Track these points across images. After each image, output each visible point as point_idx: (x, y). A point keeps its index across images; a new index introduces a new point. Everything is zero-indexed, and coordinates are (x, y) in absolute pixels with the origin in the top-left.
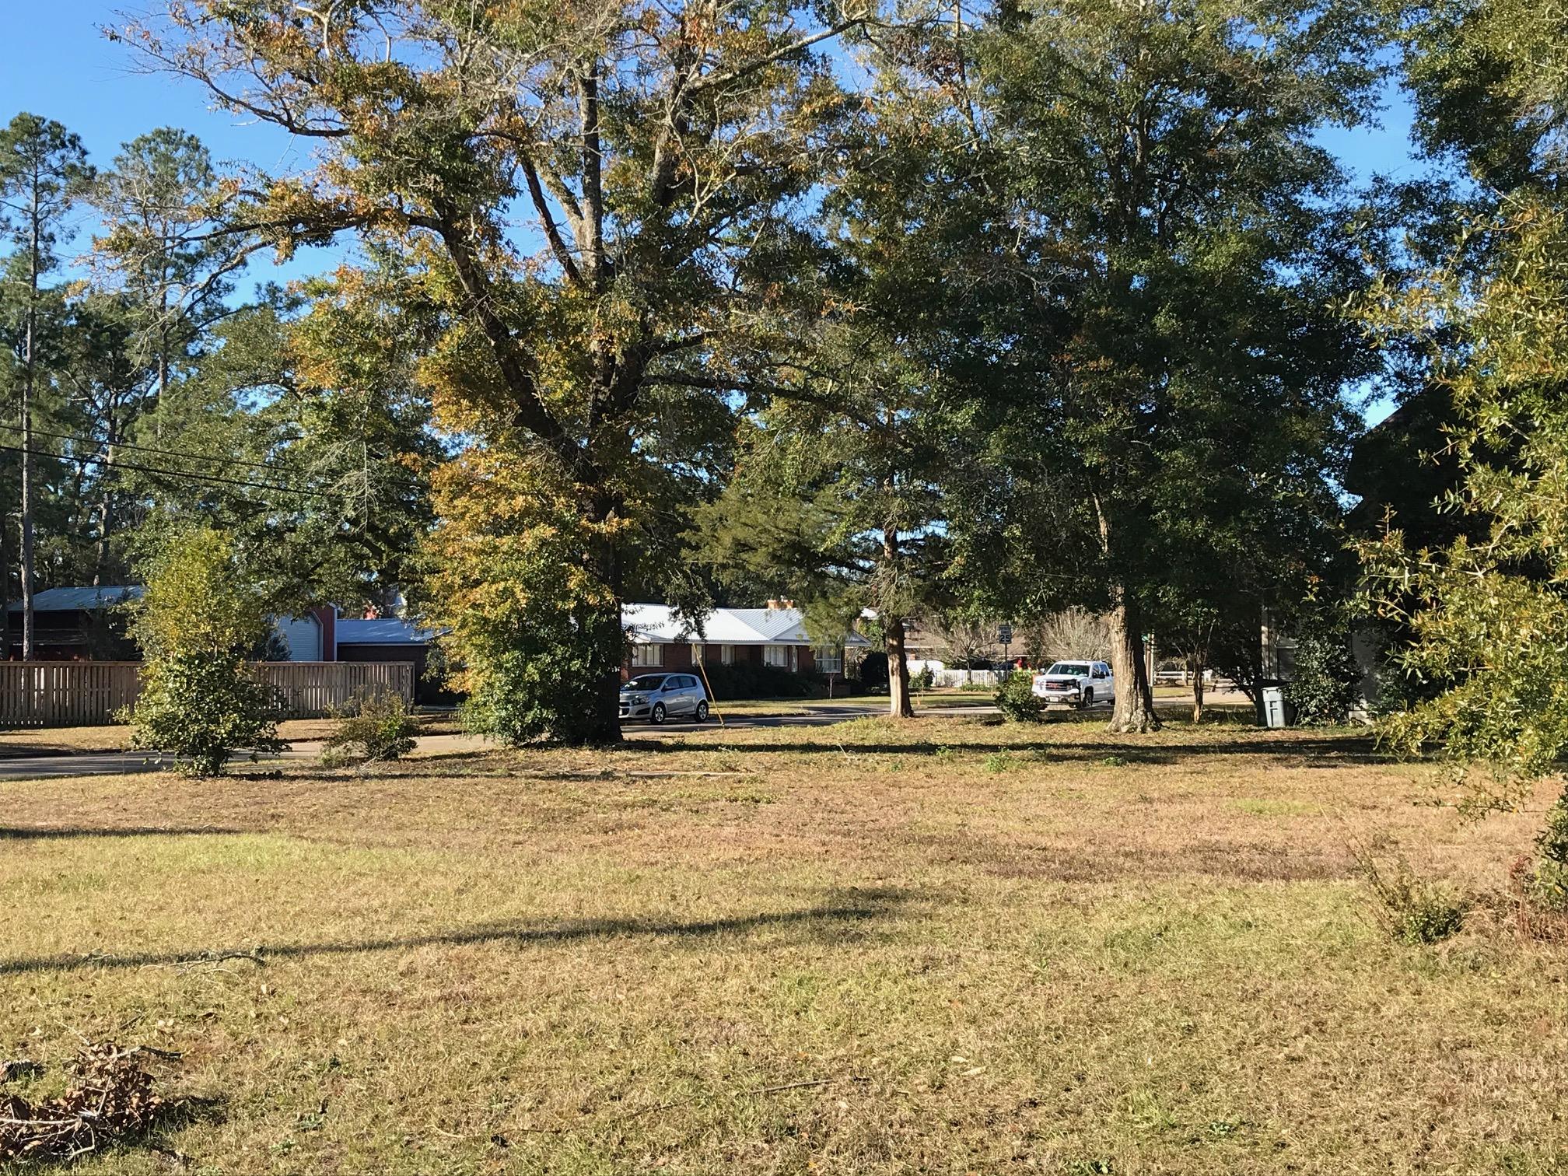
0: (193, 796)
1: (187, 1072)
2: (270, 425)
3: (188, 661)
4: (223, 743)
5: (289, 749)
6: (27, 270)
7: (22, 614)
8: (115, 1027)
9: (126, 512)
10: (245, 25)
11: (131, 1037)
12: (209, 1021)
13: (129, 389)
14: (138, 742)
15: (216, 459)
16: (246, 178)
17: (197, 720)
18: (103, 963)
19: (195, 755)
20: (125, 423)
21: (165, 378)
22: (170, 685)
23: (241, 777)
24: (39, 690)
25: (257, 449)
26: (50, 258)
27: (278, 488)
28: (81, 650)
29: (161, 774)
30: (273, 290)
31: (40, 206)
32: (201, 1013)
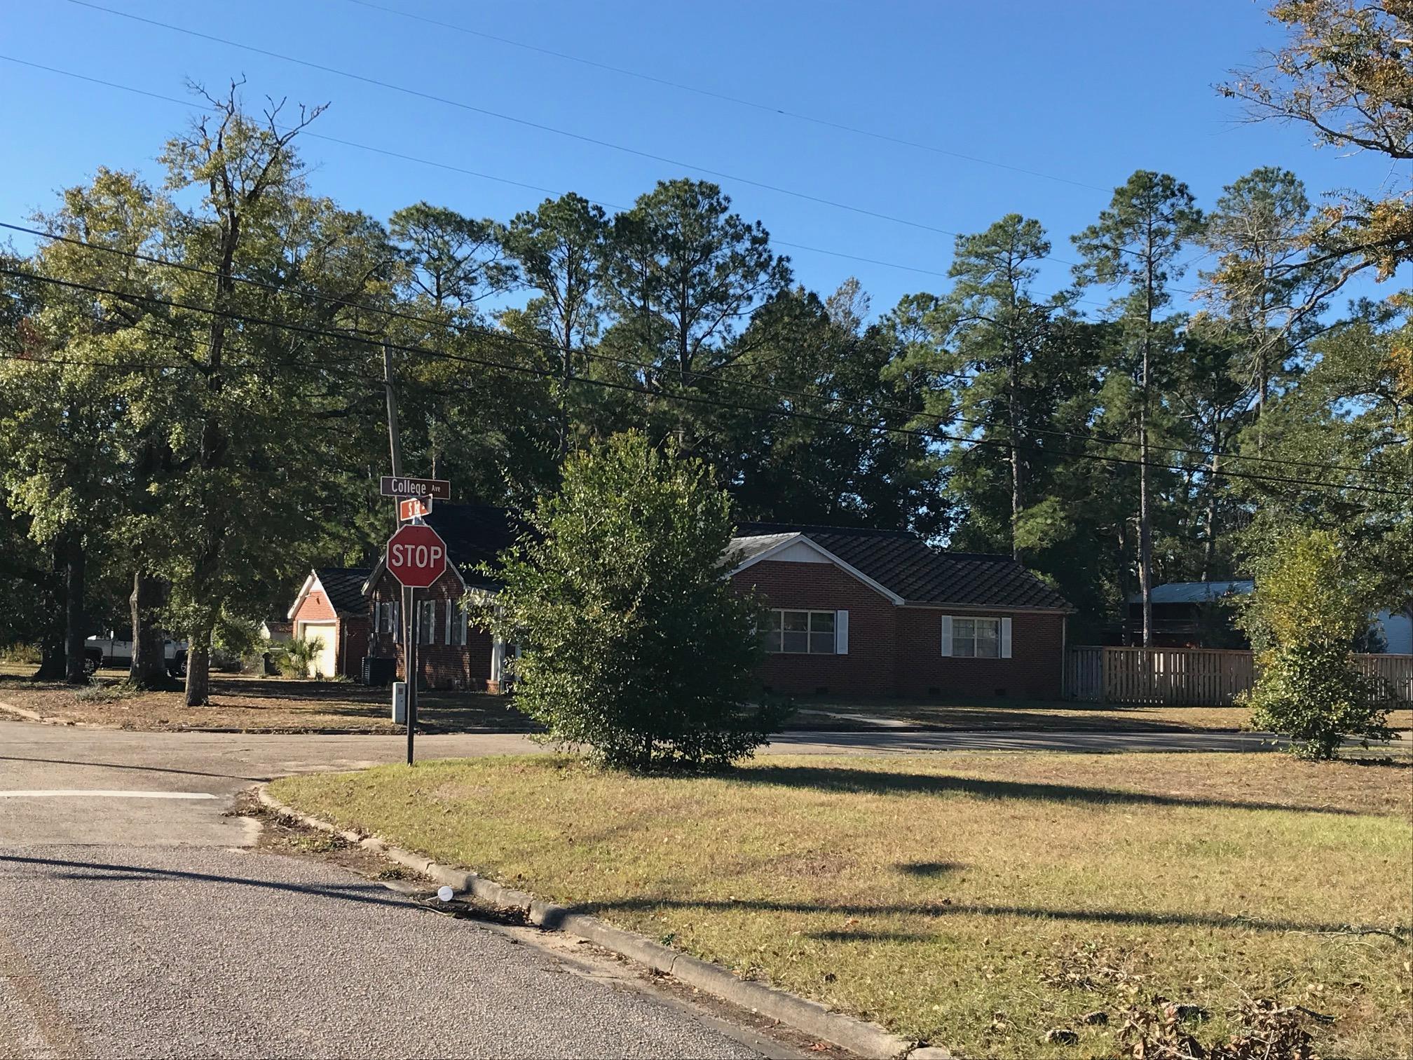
0: (1310, 776)
1: (1341, 1036)
2: (1368, 431)
3: (1301, 651)
4: (1334, 729)
5: (1398, 737)
6: (1144, 307)
7: (1141, 606)
8: (1269, 985)
9: (1229, 517)
10: (1349, 64)
11: (1284, 996)
12: (1357, 990)
13: (1231, 405)
14: (1256, 724)
15: (1316, 465)
16: (1349, 205)
17: (1310, 707)
18: (1251, 925)
19: (1309, 739)
20: (1227, 436)
21: (1265, 391)
22: (1285, 673)
23: (1353, 761)
24: (1159, 672)
25: (1354, 454)
26: (1163, 295)
27: (1376, 490)
28: (1193, 639)
29: (1277, 754)
30: (1366, 305)
31: (1153, 250)
32: (1348, 982)
